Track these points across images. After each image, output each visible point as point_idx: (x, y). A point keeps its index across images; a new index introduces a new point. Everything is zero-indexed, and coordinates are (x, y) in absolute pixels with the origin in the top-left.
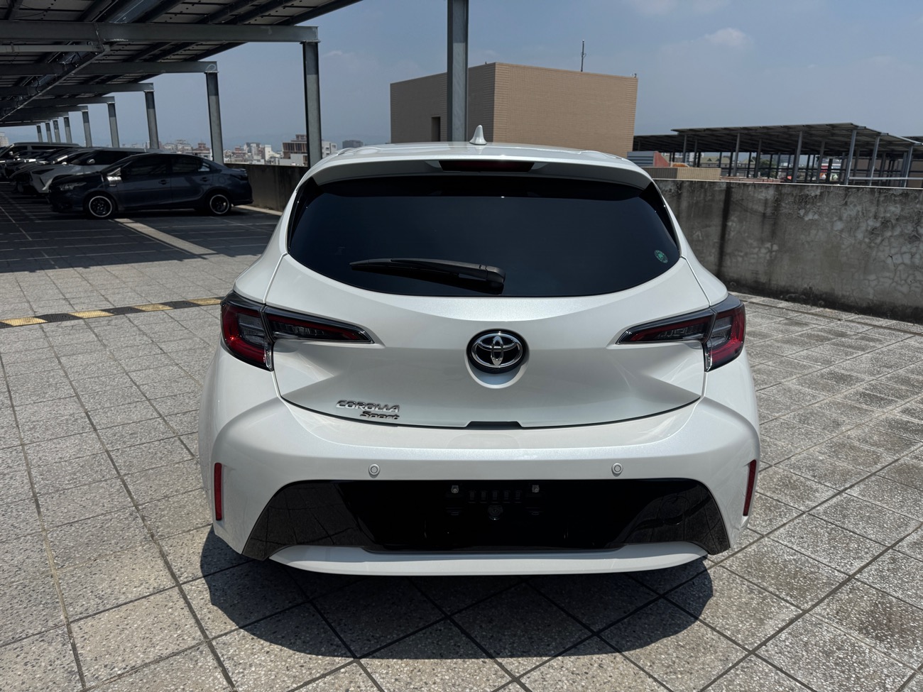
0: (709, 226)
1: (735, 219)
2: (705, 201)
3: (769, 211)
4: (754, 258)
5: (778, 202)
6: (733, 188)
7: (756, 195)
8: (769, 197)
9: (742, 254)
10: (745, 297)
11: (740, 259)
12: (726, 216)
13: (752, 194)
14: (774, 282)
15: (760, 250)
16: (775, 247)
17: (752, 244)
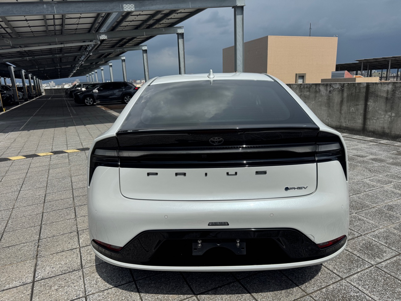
0: (358, 105)
1: (372, 101)
2: (356, 93)
3: (389, 96)
4: (382, 120)
5: (394, 91)
6: (370, 85)
7: (382, 88)
8: (389, 89)
9: (376, 118)
10: (377, 140)
11: (375, 121)
12: (366, 100)
13: (380, 88)
14: (393, 133)
15: (385, 116)
16: (393, 115)
17: (380, 113)
